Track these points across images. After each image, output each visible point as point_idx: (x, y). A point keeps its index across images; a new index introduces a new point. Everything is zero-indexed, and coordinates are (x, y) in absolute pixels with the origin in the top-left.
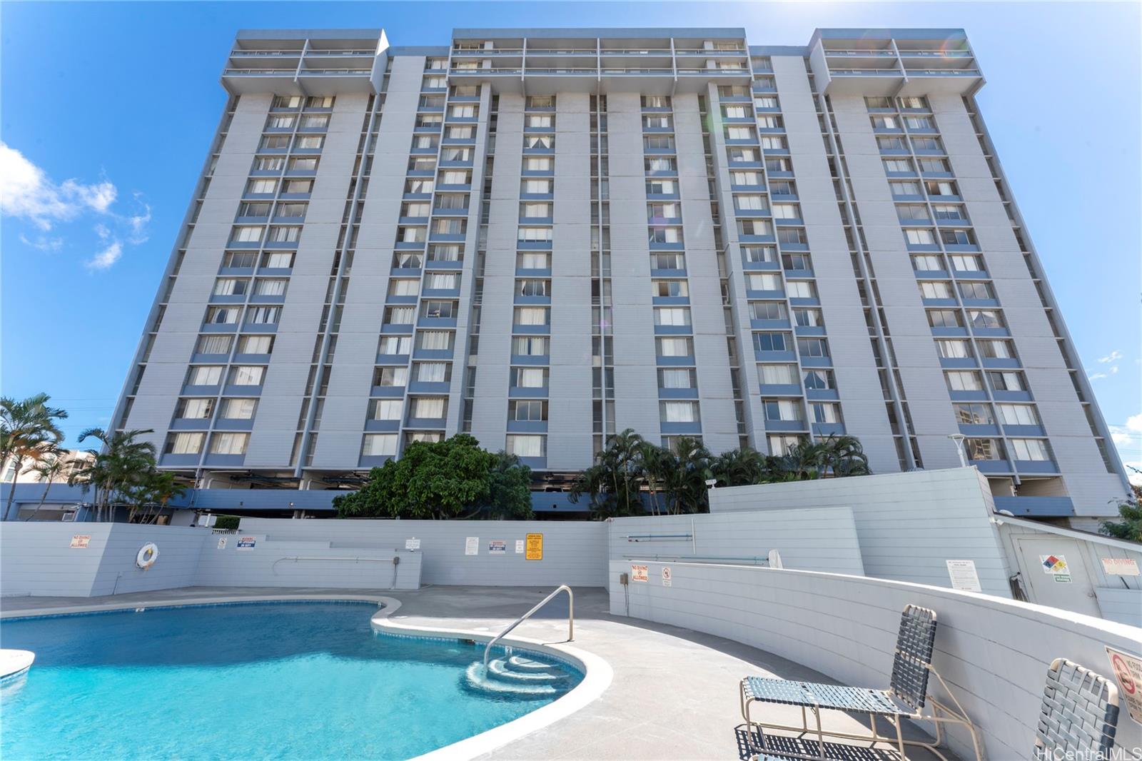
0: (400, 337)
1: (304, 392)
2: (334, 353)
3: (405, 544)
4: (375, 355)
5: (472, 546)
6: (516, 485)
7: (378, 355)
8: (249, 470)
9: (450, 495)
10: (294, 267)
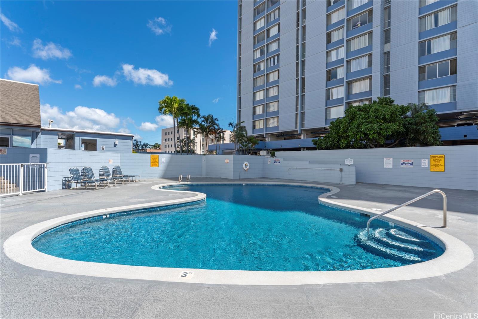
0: (337, 49)
1: (295, 93)
2: (305, 70)
3: (345, 162)
4: (325, 64)
5: (388, 163)
6: (425, 123)
7: (327, 63)
8: (281, 132)
9: (374, 133)
10: (280, 32)
